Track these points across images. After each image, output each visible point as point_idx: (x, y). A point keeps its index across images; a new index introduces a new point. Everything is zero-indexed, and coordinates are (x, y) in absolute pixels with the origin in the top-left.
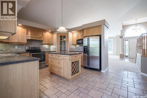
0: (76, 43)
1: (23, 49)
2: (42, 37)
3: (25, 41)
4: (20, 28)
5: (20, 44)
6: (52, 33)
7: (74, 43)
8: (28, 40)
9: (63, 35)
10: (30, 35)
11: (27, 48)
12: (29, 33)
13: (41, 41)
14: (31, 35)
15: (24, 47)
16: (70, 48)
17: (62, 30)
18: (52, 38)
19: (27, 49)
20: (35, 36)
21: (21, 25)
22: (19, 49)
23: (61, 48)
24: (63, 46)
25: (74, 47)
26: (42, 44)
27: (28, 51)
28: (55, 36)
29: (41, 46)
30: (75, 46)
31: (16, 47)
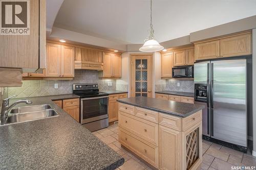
0: (171, 75)
1: (68, 90)
2: (103, 64)
3: (72, 74)
4: (63, 47)
5: (62, 80)
6: (120, 54)
7: (165, 75)
8: (76, 71)
9: (142, 58)
10: (80, 62)
11: (74, 85)
12: (79, 56)
13: (98, 72)
14: (82, 60)
15: (69, 85)
16: (155, 85)
17: (151, 47)
18: (120, 65)
19: (74, 89)
20: (89, 62)
21: (64, 41)
22: (61, 88)
23: (137, 84)
24: (142, 81)
25: (164, 82)
26: (101, 78)
27: (75, 92)
28: (126, 60)
29: (98, 82)
30: (166, 80)
31: (56, 86)
